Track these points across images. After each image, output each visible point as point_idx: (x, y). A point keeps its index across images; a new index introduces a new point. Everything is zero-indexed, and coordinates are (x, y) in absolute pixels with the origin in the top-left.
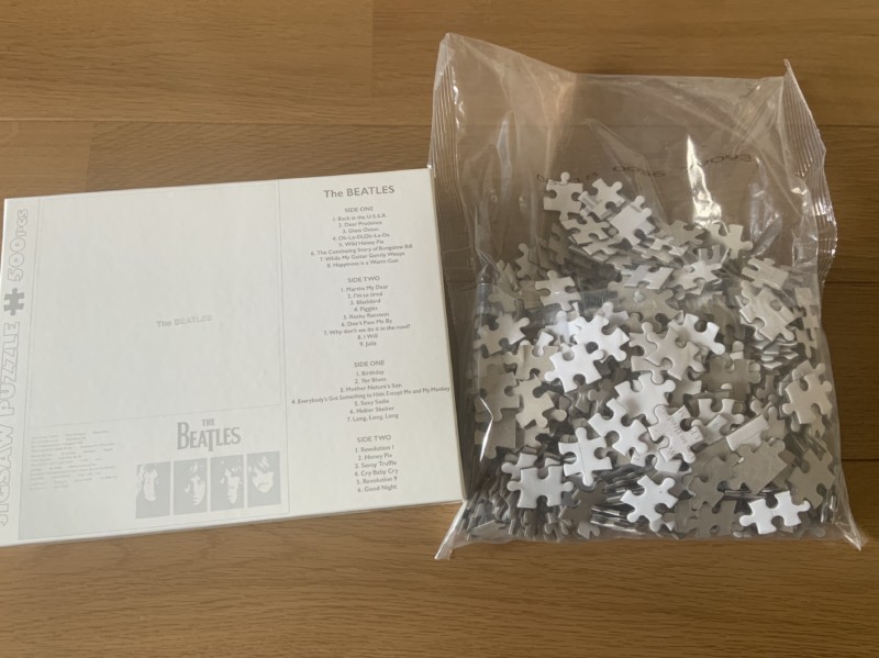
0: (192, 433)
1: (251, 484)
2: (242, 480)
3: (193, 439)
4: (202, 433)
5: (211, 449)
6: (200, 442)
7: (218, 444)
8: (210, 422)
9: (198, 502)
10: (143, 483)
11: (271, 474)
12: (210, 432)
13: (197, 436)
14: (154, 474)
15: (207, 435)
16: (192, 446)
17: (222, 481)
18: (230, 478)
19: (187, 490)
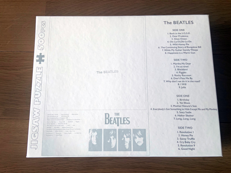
0: (111, 118)
1: (134, 141)
2: (130, 139)
3: (111, 121)
4: (115, 118)
5: (118, 125)
6: (114, 122)
7: (121, 123)
8: (118, 114)
9: (113, 146)
10: (91, 137)
11: (142, 138)
12: (118, 118)
13: (113, 119)
14: (96, 134)
15: (116, 119)
16: (111, 124)
17: (123, 139)
18: (125, 138)
19: (109, 141)
